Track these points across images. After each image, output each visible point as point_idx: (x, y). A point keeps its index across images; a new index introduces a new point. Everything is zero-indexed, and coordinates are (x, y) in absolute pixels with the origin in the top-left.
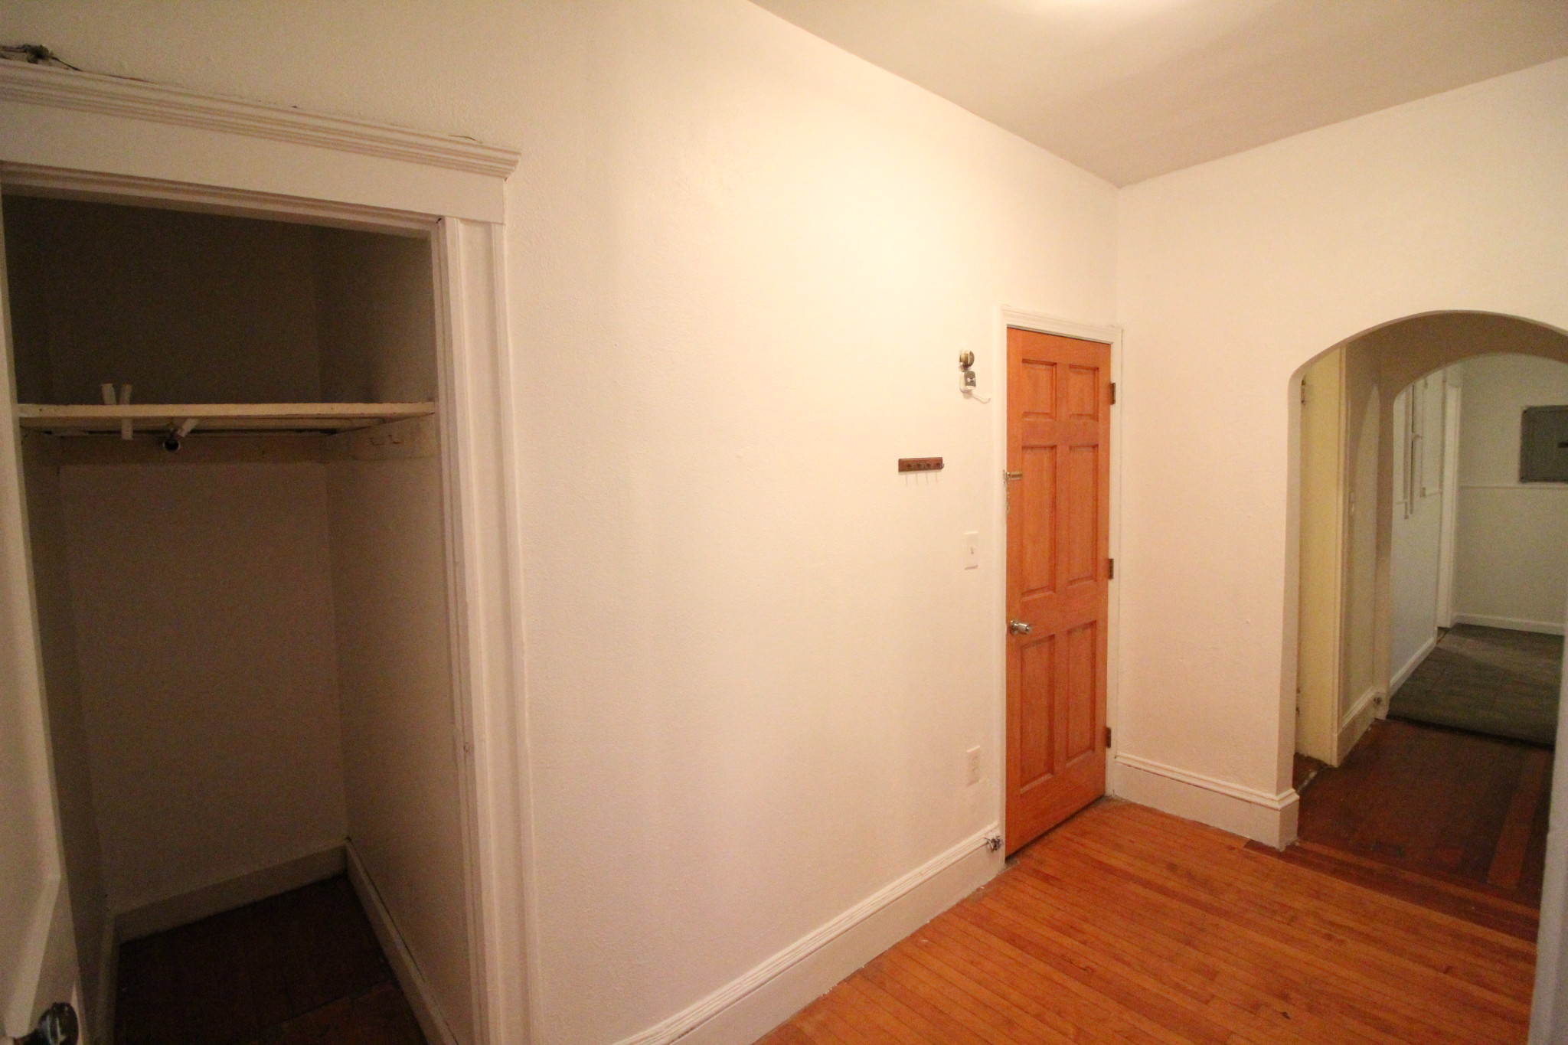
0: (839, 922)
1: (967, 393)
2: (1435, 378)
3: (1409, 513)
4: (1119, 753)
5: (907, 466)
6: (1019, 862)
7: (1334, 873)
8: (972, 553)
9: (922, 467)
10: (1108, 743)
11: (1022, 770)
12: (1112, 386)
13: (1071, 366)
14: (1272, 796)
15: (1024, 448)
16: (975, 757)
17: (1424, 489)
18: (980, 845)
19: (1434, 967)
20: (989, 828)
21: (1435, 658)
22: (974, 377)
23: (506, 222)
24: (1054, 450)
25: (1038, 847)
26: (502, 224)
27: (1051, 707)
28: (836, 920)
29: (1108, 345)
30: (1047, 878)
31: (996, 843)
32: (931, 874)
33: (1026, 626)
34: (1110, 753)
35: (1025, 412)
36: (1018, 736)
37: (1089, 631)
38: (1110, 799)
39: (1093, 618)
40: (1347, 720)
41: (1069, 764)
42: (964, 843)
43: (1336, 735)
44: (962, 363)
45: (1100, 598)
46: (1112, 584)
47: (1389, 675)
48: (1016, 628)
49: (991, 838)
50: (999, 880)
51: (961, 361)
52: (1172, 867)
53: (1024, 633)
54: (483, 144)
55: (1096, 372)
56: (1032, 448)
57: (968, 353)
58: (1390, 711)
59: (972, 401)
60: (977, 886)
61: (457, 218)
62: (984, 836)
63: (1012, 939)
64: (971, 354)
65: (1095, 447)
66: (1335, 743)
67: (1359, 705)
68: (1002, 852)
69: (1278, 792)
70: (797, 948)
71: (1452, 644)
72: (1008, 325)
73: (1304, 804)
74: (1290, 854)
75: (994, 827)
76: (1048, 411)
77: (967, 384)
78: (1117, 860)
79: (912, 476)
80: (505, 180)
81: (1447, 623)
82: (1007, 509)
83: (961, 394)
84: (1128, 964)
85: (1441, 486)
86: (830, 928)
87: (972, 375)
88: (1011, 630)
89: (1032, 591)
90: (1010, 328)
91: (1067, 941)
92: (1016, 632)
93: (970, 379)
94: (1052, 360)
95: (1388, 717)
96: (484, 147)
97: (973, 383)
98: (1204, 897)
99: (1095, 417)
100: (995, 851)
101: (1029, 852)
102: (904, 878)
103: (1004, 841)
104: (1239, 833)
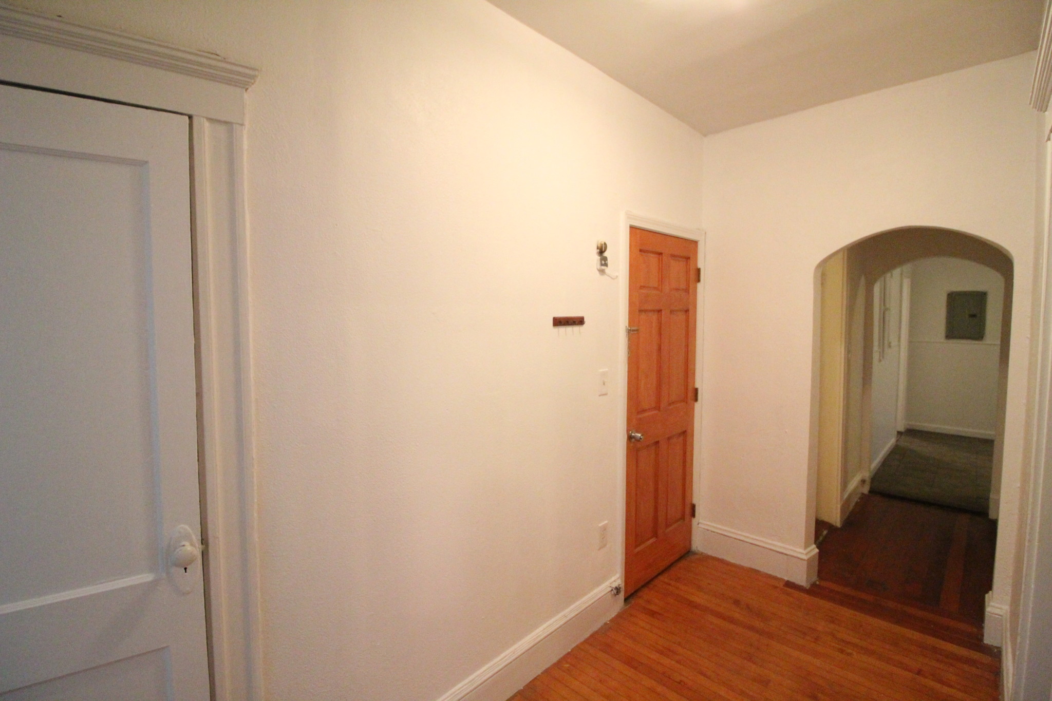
0: (505, 657)
1: (602, 272)
2: (897, 272)
3: (881, 358)
4: (701, 521)
5: (559, 322)
6: (633, 602)
7: (842, 603)
8: (604, 384)
9: (570, 323)
10: (693, 514)
11: (637, 535)
12: (699, 271)
13: (673, 256)
14: (801, 551)
15: (640, 311)
16: (604, 529)
17: (890, 343)
18: (606, 592)
19: (910, 671)
20: (613, 579)
21: (896, 451)
22: (607, 260)
23: (247, 123)
24: (660, 313)
25: (646, 590)
26: (242, 125)
27: (656, 490)
28: (502, 655)
29: (695, 243)
30: (653, 614)
31: (618, 590)
32: (573, 615)
33: (640, 435)
34: (694, 521)
35: (641, 286)
36: (633, 514)
37: (681, 438)
38: (695, 553)
39: (684, 430)
40: (846, 496)
41: (668, 530)
42: (596, 591)
43: (839, 506)
44: (598, 250)
45: (689, 416)
46: (697, 406)
47: (871, 462)
48: (634, 437)
49: (614, 587)
50: (619, 616)
51: (598, 248)
52: (737, 602)
53: (639, 440)
54: (227, 60)
55: (688, 260)
56: (646, 311)
57: (603, 243)
58: (871, 488)
59: (605, 277)
60: (604, 622)
61: (203, 117)
62: (609, 585)
63: (630, 662)
64: (605, 244)
65: (687, 311)
66: (839, 511)
67: (853, 484)
68: (622, 596)
69: (806, 547)
70: (473, 680)
71: (906, 443)
72: (630, 225)
73: (821, 555)
74: (813, 590)
75: (616, 579)
76: (656, 285)
77: (602, 265)
78: (699, 598)
79: (562, 330)
80: (246, 90)
81: (902, 429)
82: (629, 353)
83: (598, 272)
84: (708, 677)
85: (899, 341)
86: (498, 662)
87: (605, 259)
88: (630, 438)
89: (644, 411)
90: (633, 228)
91: (666, 661)
92: (633, 440)
93: (604, 261)
94: (659, 251)
95: (870, 492)
96: (227, 63)
97: (606, 265)
98: (758, 624)
99: (687, 291)
100: (617, 596)
101: (640, 594)
102: (553, 620)
103: (623, 588)
104: (779, 576)
